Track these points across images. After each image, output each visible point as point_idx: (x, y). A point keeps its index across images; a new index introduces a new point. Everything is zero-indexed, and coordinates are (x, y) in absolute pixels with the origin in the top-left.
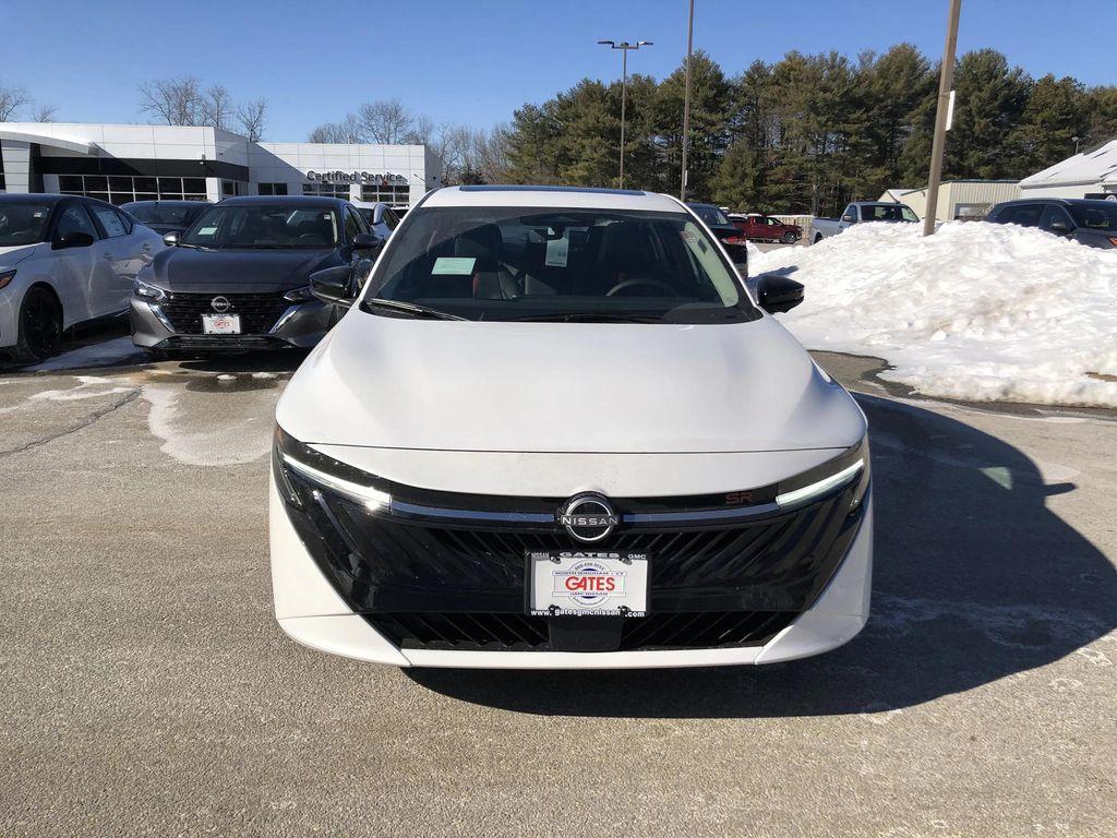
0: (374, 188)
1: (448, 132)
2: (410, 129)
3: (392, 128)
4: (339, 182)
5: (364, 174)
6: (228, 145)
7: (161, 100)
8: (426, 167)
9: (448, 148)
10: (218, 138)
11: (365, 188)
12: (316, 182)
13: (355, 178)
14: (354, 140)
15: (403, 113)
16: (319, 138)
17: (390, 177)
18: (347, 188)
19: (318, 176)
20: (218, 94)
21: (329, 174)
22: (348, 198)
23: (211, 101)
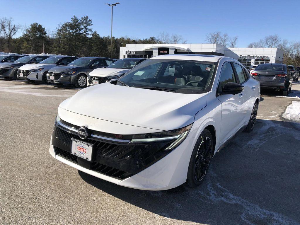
0: (259, 60)
1: (293, 44)
2: (280, 43)
3: (274, 43)
4: (249, 58)
5: (256, 56)
6: (219, 48)
7: (211, 38)
8: (277, 54)
9: (292, 49)
10: (217, 47)
11: (256, 60)
12: (242, 58)
13: (253, 57)
14: (261, 47)
15: (278, 39)
16: (251, 46)
17: (264, 57)
18: (251, 60)
19: (243, 56)
20: (226, 35)
21: (246, 56)
22: (250, 63)
23: (223, 37)
